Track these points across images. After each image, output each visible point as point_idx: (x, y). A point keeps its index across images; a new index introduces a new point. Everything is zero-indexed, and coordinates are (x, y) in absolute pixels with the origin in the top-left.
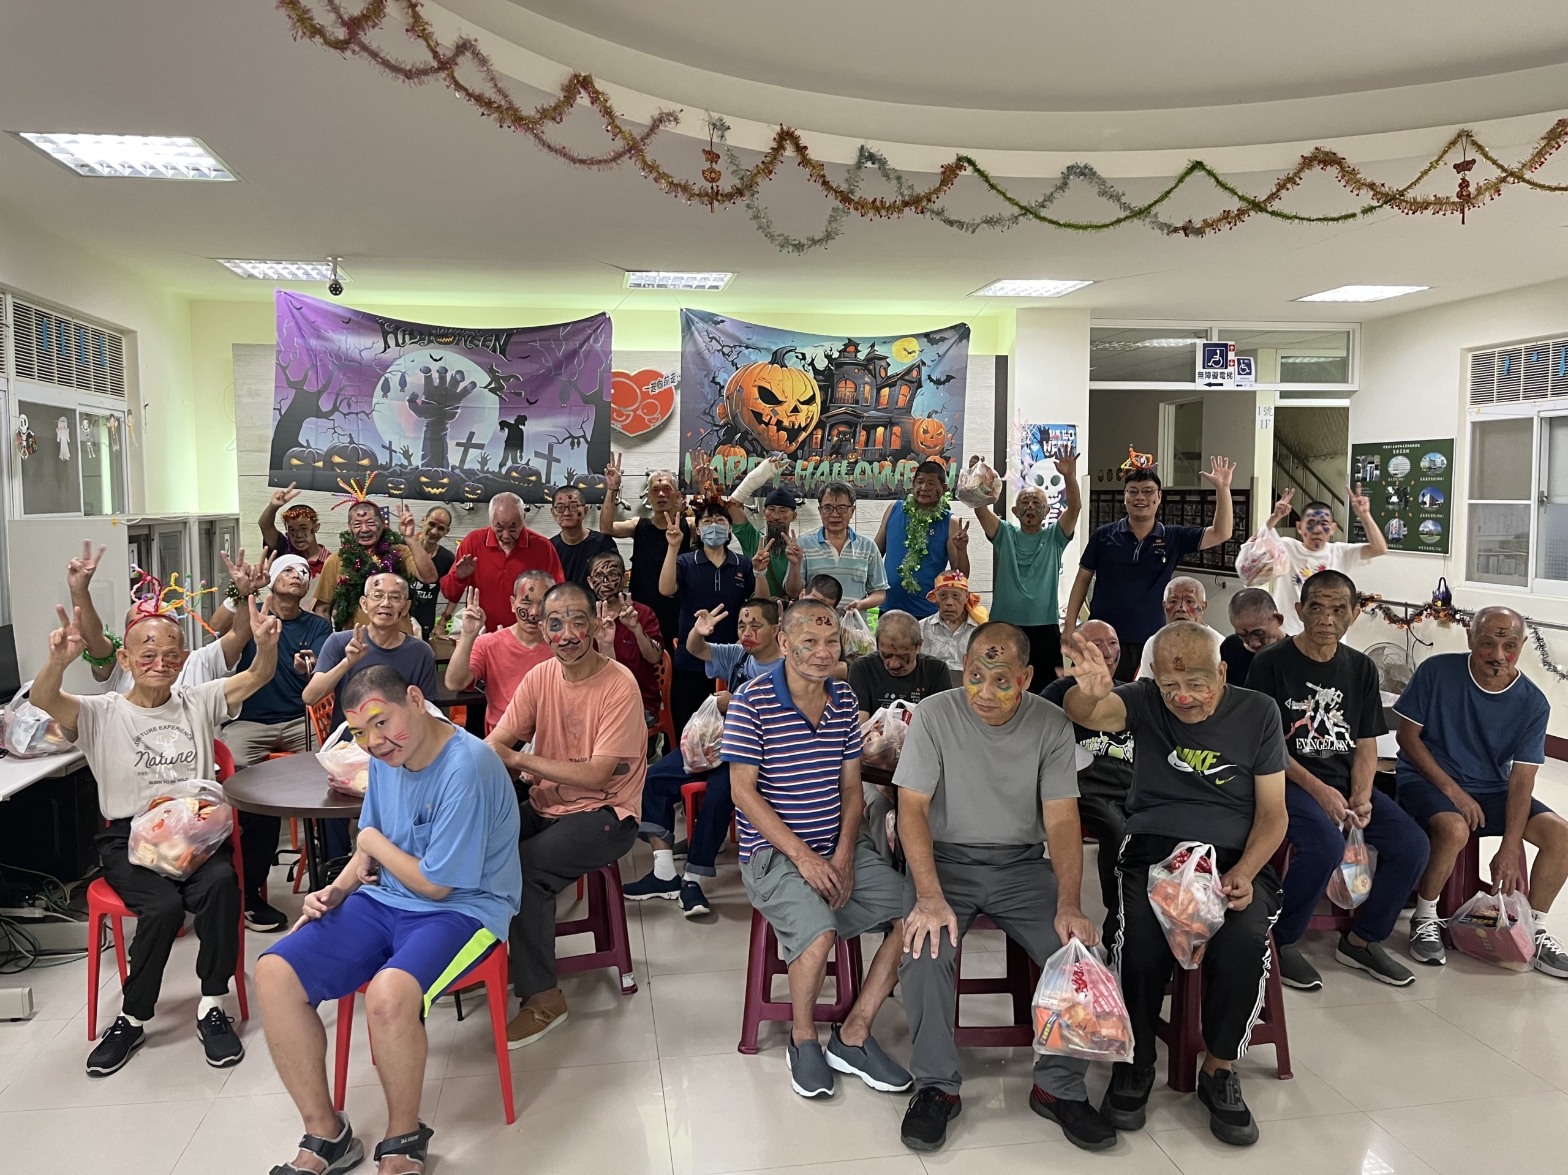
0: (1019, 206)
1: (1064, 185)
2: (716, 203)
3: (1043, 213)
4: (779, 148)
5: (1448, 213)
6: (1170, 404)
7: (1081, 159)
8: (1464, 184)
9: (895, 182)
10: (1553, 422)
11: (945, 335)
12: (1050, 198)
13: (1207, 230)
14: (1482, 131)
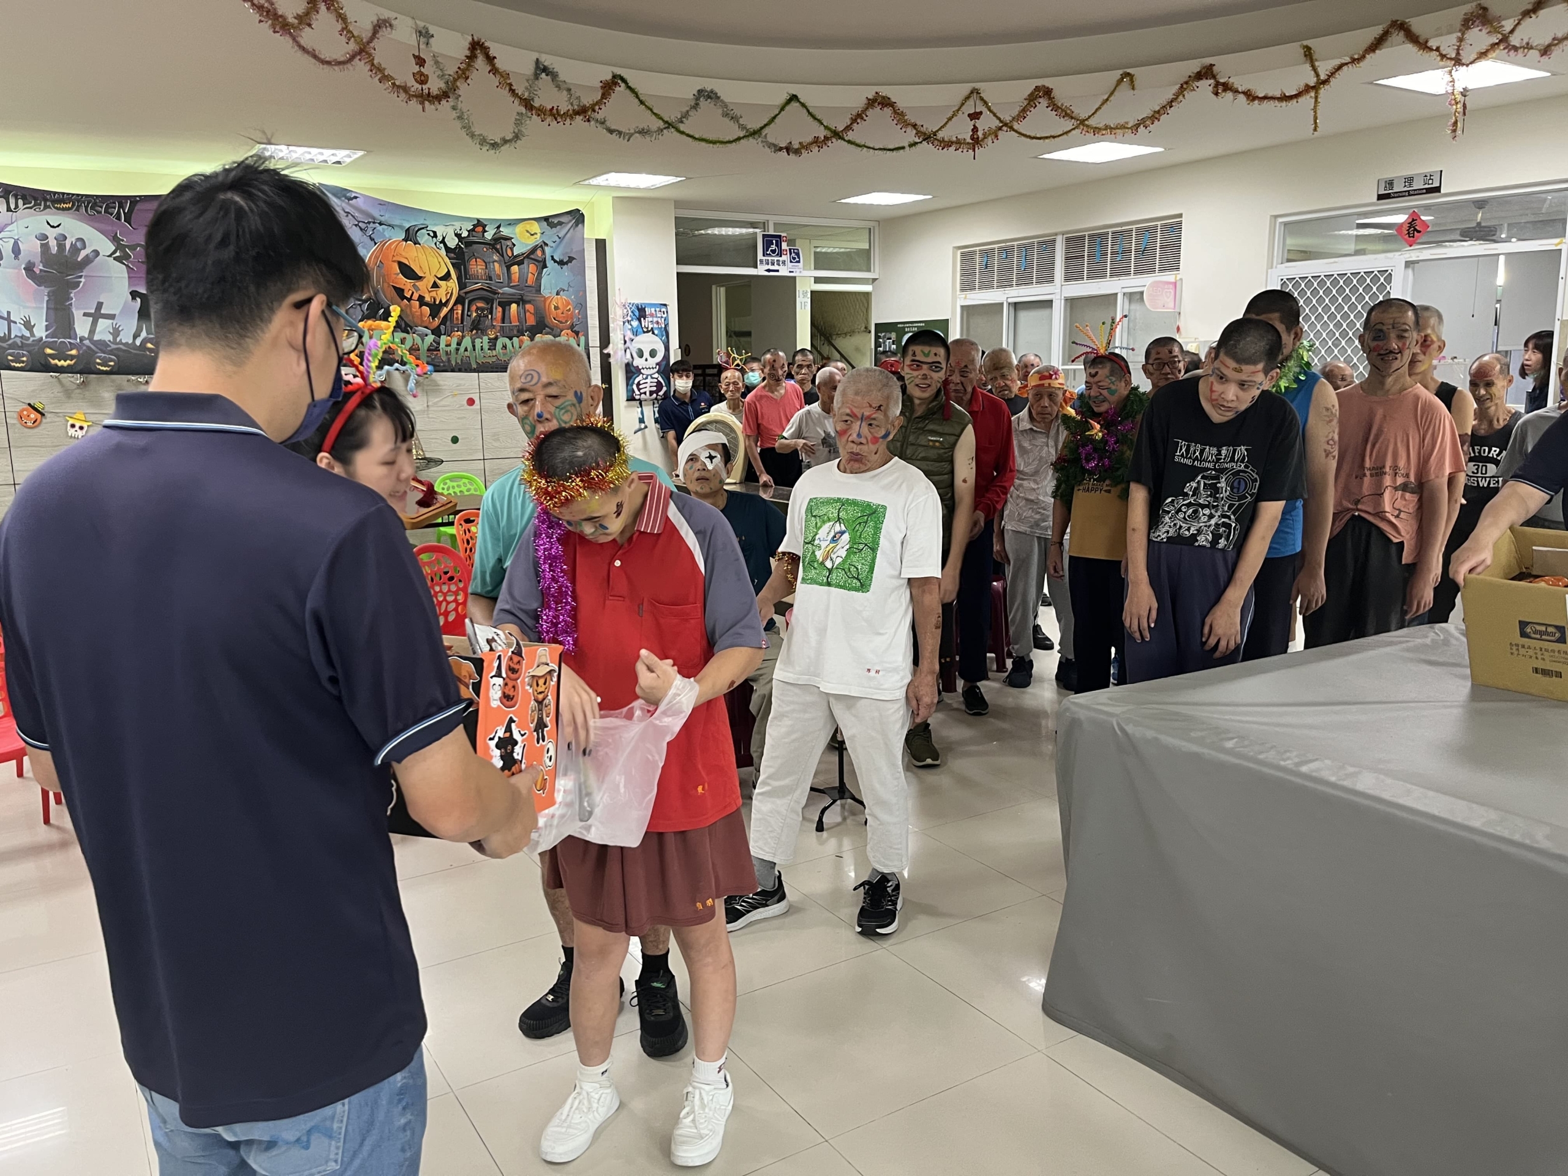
0: (663, 120)
1: (696, 106)
2: (427, 103)
3: (682, 127)
4: (472, 57)
5: (965, 150)
6: (720, 286)
7: (709, 84)
8: (975, 129)
9: (565, 93)
10: (1016, 306)
11: (562, 219)
12: (686, 115)
13: (803, 151)
14: (989, 91)
